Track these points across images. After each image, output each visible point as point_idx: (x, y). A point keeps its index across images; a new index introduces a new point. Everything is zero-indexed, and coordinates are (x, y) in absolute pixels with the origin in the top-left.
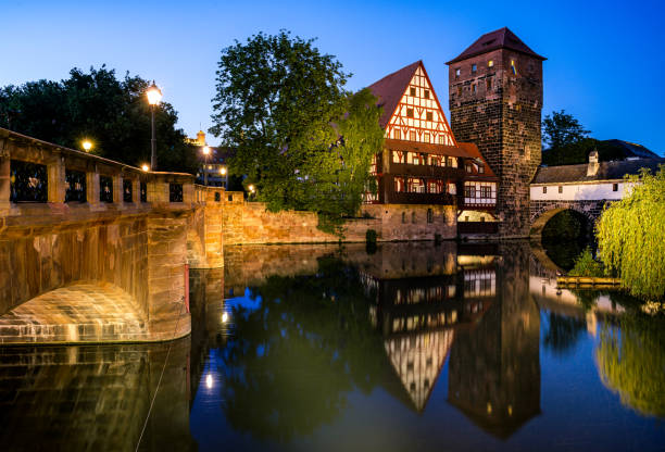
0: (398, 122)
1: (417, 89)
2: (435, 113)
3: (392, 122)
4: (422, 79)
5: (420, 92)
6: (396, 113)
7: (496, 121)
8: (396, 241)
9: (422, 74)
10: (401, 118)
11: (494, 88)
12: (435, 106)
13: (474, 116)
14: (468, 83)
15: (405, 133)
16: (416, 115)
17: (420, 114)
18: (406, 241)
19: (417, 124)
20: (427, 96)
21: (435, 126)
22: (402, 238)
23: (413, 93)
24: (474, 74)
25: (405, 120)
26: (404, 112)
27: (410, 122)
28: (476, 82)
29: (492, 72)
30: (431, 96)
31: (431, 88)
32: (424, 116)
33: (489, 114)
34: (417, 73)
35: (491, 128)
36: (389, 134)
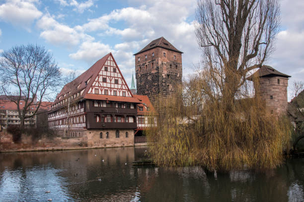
0: (97, 85)
1: (109, 67)
2: (120, 80)
3: (93, 85)
4: (112, 62)
5: (111, 69)
6: (96, 80)
7: (156, 84)
8: (96, 148)
9: (112, 59)
10: (99, 82)
11: (155, 67)
12: (119, 76)
13: (147, 81)
14: (143, 65)
15: (102, 90)
16: (108, 81)
17: (111, 81)
18: (103, 148)
19: (109, 85)
20: (115, 71)
21: (120, 86)
22: (100, 147)
23: (106, 70)
24: (146, 60)
25: (101, 84)
26: (101, 79)
27: (105, 85)
28: (147, 64)
29: (154, 59)
30: (117, 71)
31: (117, 67)
32: (113, 81)
33: (153, 80)
34: (109, 59)
35: (154, 87)
36: (92, 91)
